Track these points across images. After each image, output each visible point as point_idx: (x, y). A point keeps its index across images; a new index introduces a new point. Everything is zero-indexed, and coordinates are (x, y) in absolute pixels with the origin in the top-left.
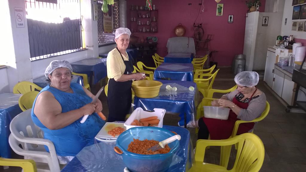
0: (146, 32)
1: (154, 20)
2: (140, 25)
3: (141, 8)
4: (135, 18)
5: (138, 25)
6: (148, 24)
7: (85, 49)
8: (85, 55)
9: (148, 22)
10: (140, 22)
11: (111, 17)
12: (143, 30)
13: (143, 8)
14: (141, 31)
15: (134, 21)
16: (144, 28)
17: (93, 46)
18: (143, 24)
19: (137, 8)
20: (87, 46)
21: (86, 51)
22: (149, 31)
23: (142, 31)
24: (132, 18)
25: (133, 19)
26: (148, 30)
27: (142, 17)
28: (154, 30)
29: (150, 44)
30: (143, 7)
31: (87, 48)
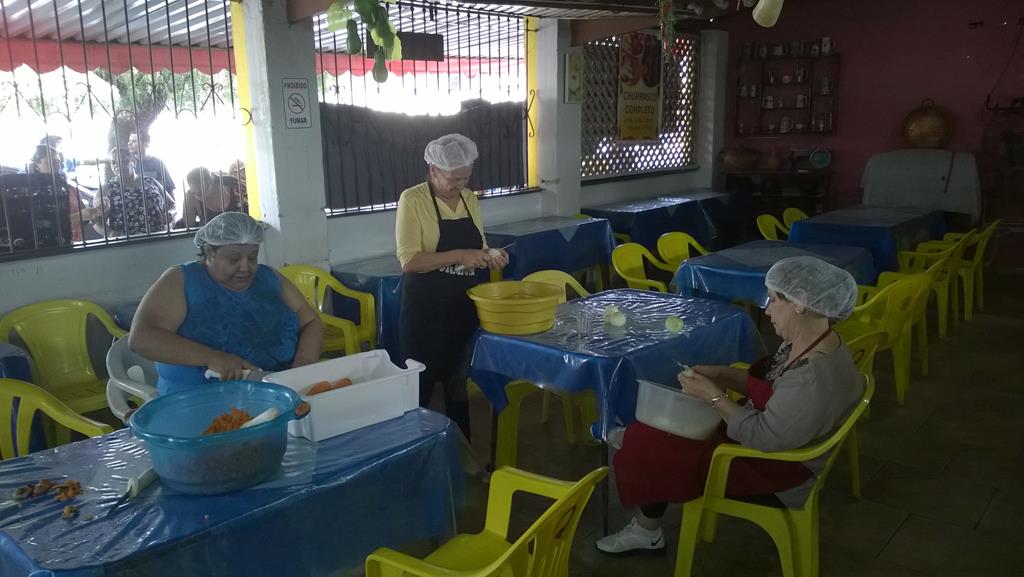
0: (792, 132)
1: (825, 90)
2: (770, 110)
3: (779, 51)
4: (754, 88)
5: (764, 110)
6: (800, 105)
7: (537, 190)
8: (536, 206)
9: (800, 97)
10: (770, 98)
11: (656, 88)
12: (780, 125)
13: (784, 51)
14: (774, 130)
15: (749, 95)
16: (785, 118)
17: (557, 181)
18: (781, 105)
19: (764, 52)
20: (543, 181)
21: (538, 194)
22: (803, 129)
23: (776, 131)
24: (744, 88)
25: (749, 89)
26: (800, 126)
27: (778, 81)
28: (821, 126)
29: (801, 174)
30: (784, 49)
31: (543, 186)
